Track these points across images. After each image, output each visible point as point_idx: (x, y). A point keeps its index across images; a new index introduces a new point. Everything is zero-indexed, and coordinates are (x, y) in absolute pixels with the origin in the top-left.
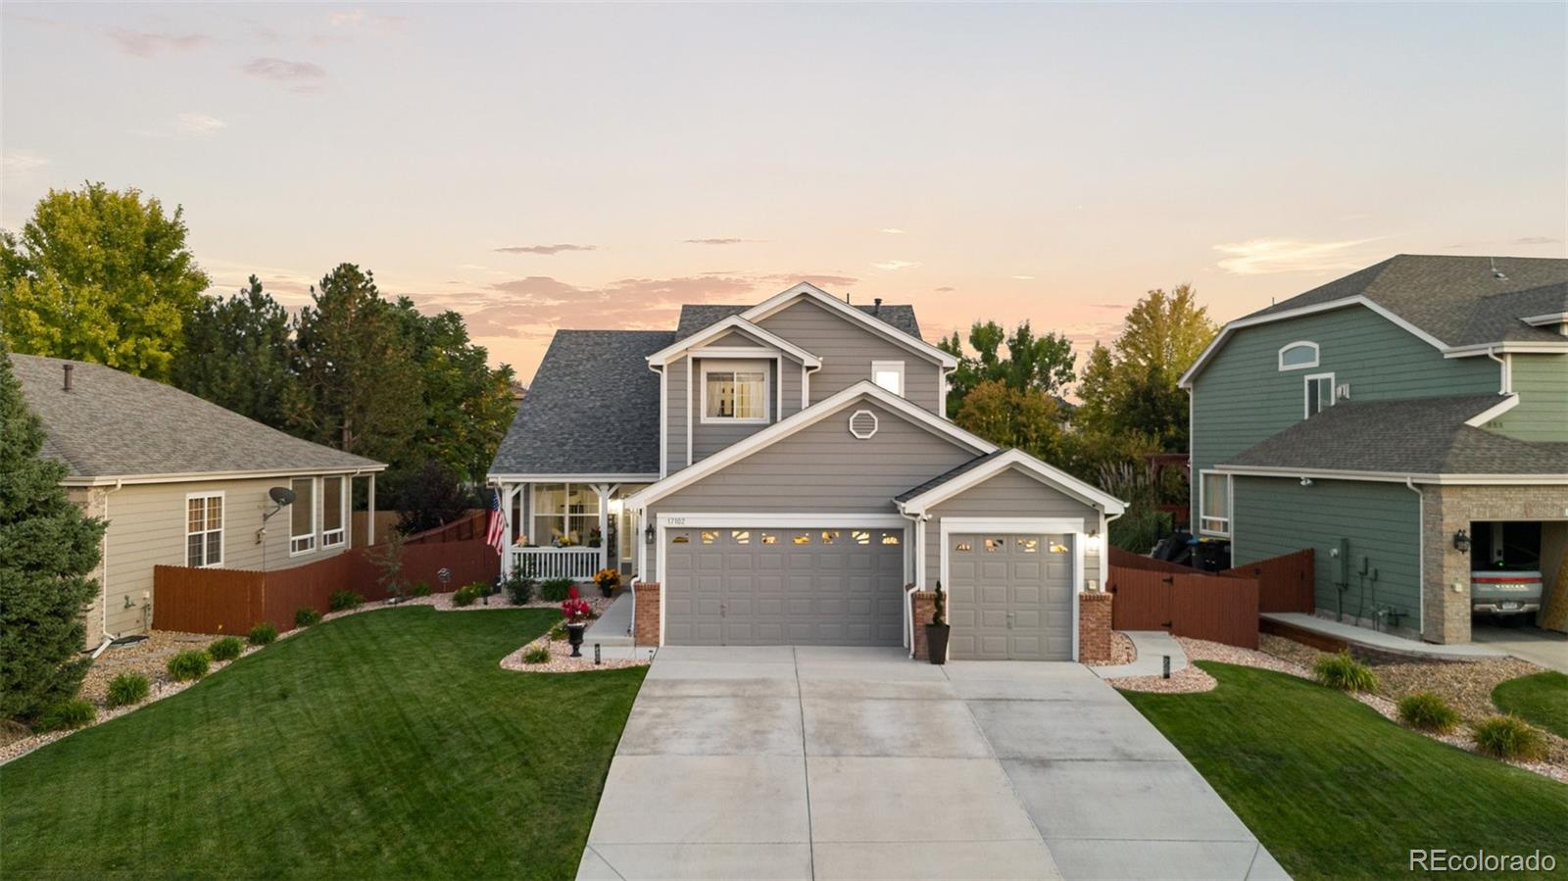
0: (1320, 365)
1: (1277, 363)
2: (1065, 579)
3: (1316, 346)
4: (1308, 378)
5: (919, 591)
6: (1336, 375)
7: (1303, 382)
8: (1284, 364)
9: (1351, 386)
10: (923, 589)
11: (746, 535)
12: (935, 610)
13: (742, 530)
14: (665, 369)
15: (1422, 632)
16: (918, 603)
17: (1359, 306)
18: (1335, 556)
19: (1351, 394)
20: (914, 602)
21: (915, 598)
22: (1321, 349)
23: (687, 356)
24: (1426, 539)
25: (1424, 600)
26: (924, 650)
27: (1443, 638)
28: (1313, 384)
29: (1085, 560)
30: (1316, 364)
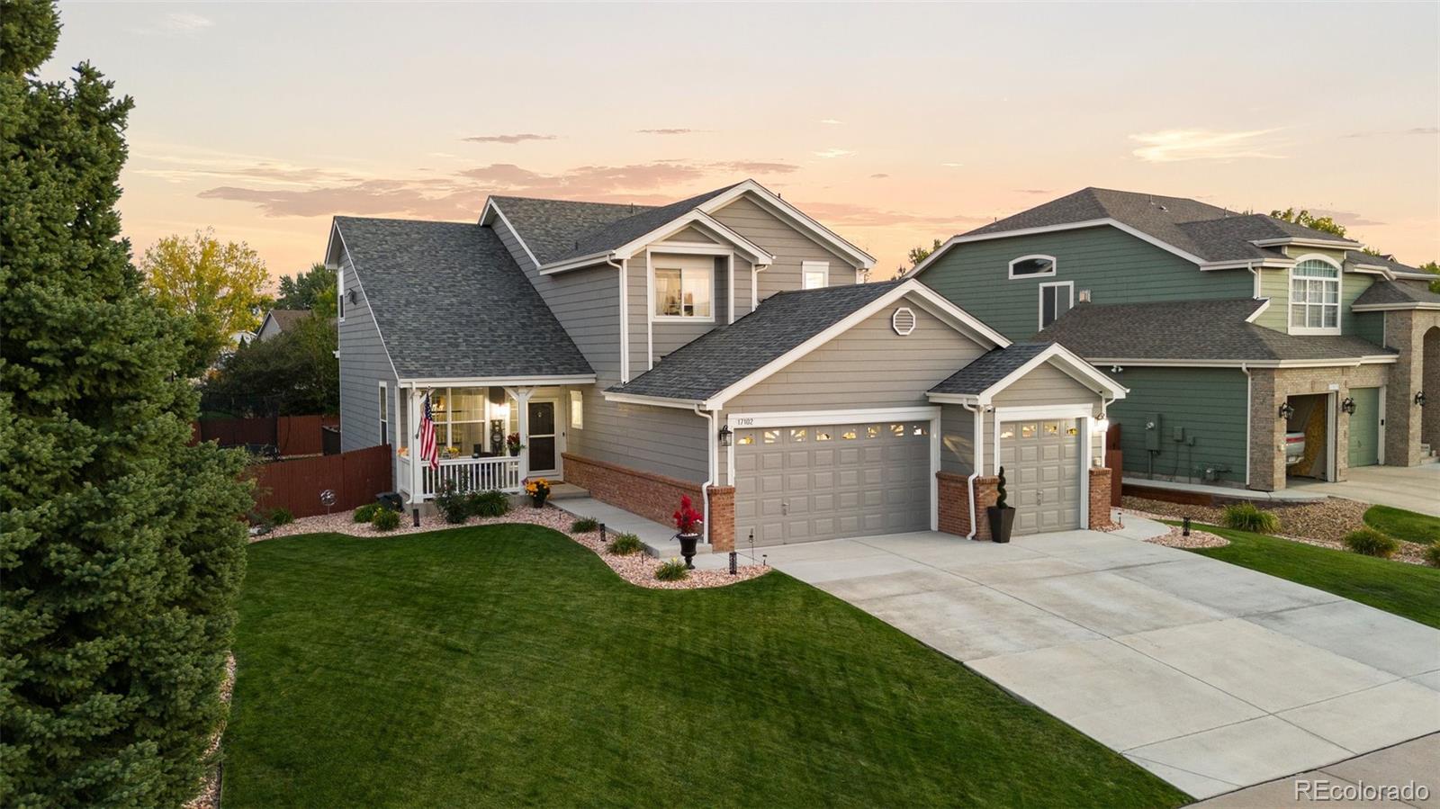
0: (1057, 274)
1: (1008, 272)
2: (1075, 458)
3: (1053, 259)
4: (1042, 285)
5: (978, 477)
6: (1075, 283)
7: (1038, 289)
8: (1015, 274)
9: (1092, 292)
10: (981, 475)
11: (802, 433)
12: (999, 494)
13: (798, 428)
14: (625, 263)
15: (1248, 483)
16: (981, 488)
17: (1109, 226)
18: (1152, 429)
19: (1091, 298)
20: (975, 488)
21: (977, 483)
22: (1057, 262)
23: (646, 250)
24: (1255, 411)
25: (1251, 459)
26: (985, 529)
27: (1272, 486)
28: (1049, 292)
29: (1093, 441)
30: (1053, 274)
